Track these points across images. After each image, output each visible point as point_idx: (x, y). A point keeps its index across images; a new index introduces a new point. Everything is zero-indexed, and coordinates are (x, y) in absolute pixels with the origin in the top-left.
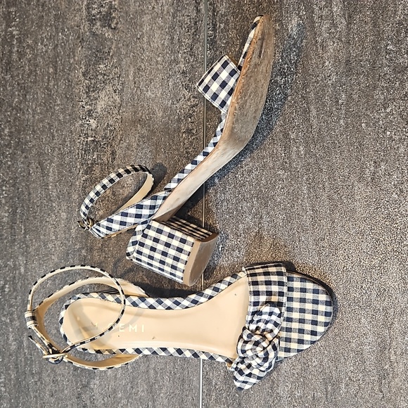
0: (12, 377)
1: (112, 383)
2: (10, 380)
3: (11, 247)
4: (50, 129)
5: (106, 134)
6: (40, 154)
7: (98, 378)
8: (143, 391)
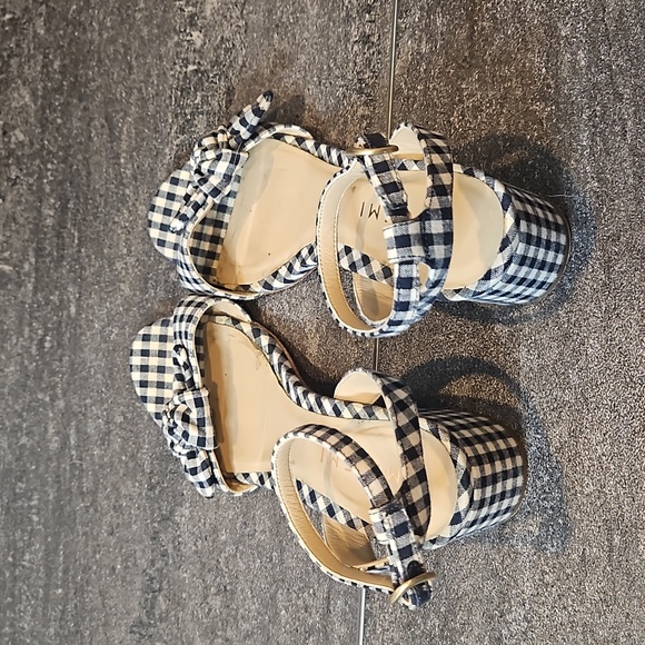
0: (51, 497)
1: (211, 515)
2: (46, 503)
3: (56, 269)
4: (126, 54)
5: (218, 57)
6: (108, 102)
7: (188, 505)
8: (264, 531)
